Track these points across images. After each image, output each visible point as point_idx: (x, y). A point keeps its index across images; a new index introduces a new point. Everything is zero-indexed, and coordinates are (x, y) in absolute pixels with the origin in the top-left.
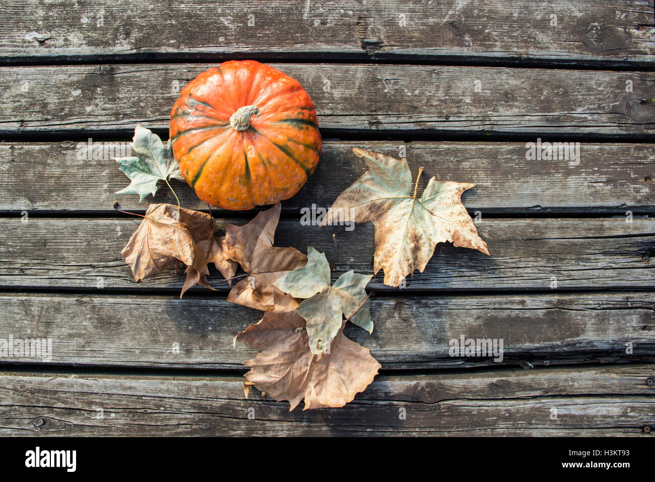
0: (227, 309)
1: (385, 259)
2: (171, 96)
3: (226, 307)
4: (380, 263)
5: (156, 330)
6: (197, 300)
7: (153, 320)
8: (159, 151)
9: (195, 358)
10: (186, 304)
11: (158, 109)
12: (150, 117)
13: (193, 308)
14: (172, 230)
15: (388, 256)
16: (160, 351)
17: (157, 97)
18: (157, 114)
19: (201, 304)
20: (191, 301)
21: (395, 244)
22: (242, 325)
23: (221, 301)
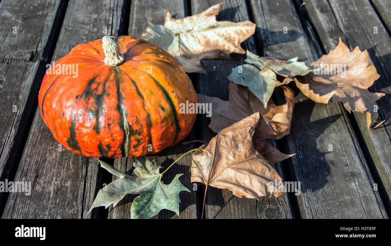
0: (298, 145)
1: (232, 42)
2: (54, 191)
3: (296, 146)
4: (236, 47)
5: (340, 203)
6: (295, 168)
7: (329, 205)
8: (126, 183)
9: (359, 169)
10: (301, 176)
11: (68, 203)
12: (78, 210)
13: (304, 170)
14: (223, 137)
15: (229, 40)
16: (362, 199)
17: (52, 204)
18: (75, 203)
19: (298, 165)
20: (296, 172)
21: (219, 34)
22: (312, 136)
23: (290, 149)
